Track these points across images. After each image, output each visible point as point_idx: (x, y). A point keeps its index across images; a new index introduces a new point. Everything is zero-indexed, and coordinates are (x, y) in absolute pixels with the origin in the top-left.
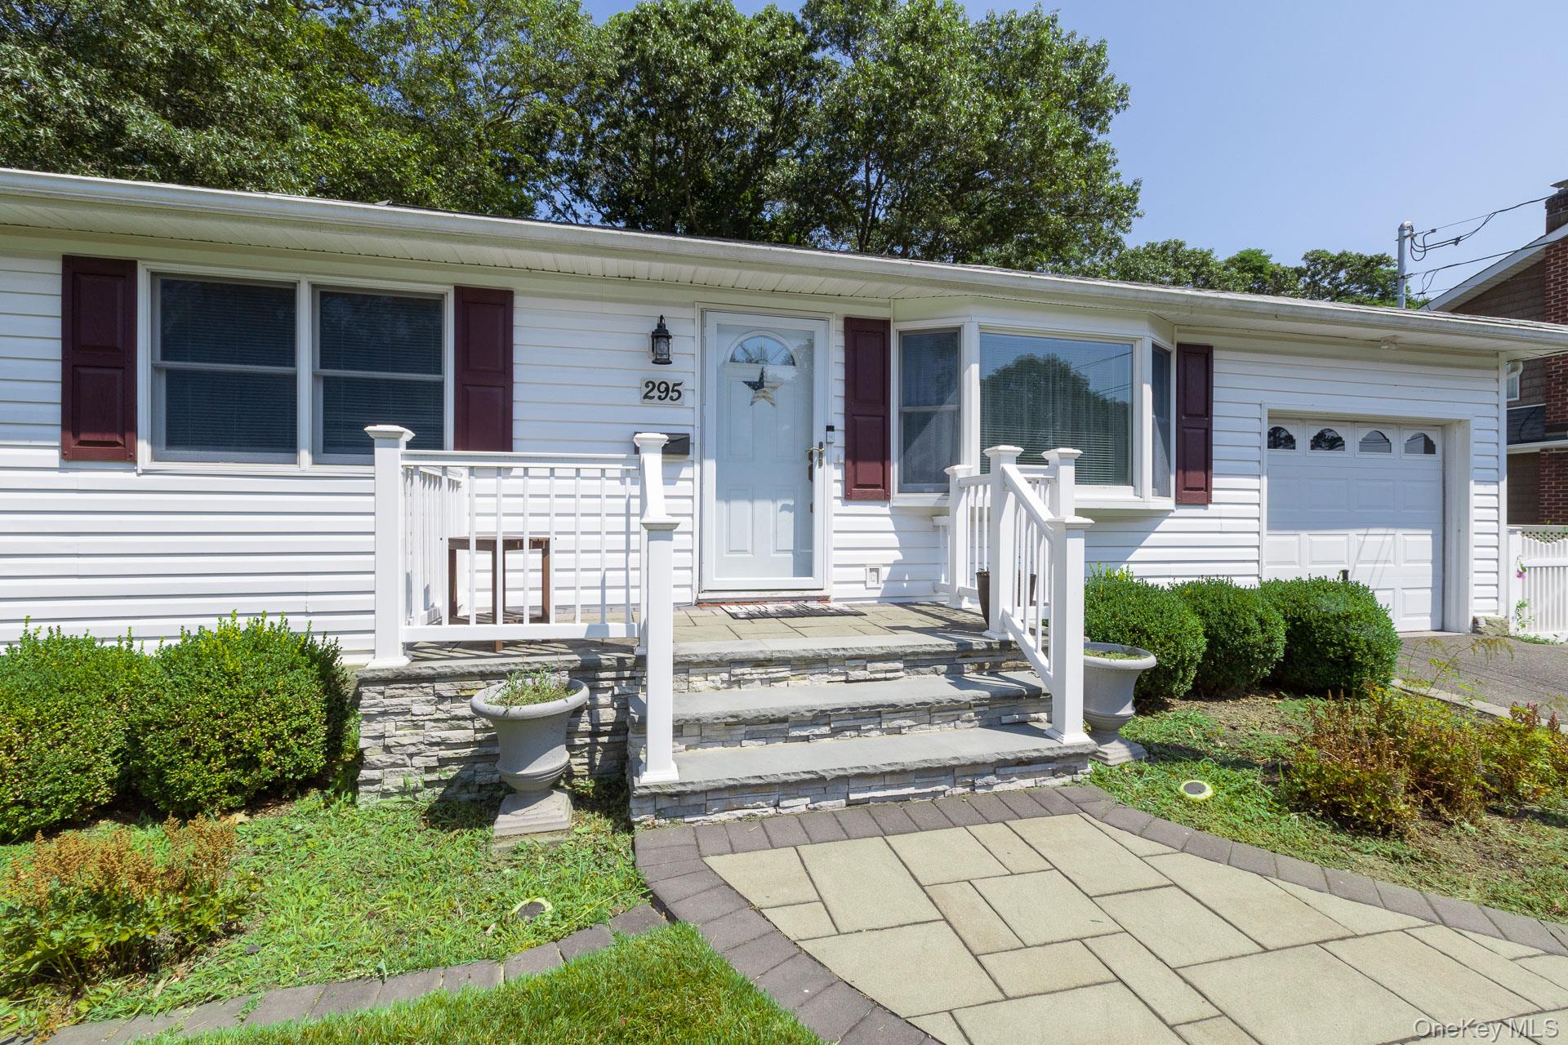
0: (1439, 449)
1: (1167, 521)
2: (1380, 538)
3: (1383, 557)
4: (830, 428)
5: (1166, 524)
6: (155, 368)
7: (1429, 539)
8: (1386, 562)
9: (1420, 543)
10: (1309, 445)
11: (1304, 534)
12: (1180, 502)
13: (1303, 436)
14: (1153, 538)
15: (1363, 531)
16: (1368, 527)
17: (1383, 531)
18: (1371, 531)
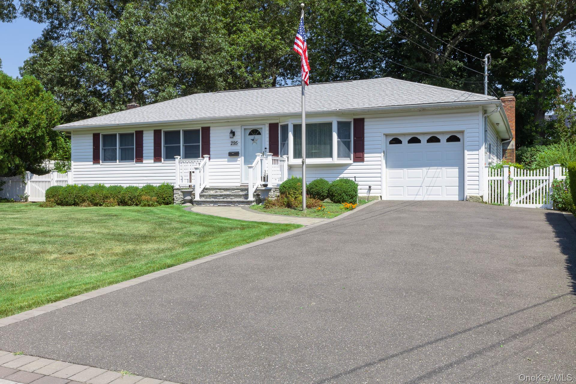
0: (461, 140)
1: (351, 166)
2: (435, 170)
3: (436, 176)
4: (266, 148)
5: (350, 167)
6: (164, 146)
7: (458, 170)
8: (437, 178)
9: (455, 171)
10: (407, 142)
11: (405, 170)
12: (355, 161)
13: (405, 140)
14: (346, 171)
15: (428, 168)
16: (430, 167)
17: (436, 168)
18: (431, 168)
